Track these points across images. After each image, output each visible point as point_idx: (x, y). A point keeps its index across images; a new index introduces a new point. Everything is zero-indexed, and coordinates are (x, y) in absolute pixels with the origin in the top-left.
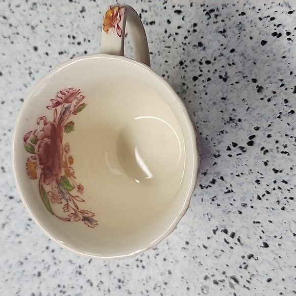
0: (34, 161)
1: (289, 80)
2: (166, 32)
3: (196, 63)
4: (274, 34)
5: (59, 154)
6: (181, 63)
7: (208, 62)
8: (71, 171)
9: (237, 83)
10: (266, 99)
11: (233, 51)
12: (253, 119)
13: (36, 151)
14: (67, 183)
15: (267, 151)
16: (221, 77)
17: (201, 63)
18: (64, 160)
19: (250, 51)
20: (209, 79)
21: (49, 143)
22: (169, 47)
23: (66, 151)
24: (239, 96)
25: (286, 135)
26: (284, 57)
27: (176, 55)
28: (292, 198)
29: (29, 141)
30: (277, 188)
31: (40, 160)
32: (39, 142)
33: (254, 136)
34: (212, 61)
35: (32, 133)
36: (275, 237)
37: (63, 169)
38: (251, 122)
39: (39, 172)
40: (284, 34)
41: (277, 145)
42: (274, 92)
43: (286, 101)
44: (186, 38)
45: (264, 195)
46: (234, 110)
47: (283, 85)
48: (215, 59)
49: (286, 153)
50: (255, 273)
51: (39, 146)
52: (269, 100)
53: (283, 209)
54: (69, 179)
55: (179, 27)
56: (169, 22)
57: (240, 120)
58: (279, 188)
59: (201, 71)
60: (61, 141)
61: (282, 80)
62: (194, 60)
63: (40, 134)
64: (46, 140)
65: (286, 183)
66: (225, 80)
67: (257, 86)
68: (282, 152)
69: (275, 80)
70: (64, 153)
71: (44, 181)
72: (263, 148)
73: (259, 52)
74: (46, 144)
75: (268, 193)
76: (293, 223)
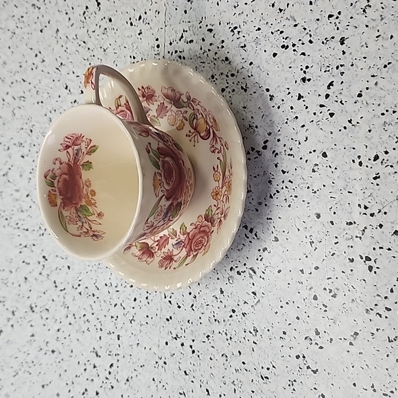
0: (55, 193)
1: (294, 88)
2: (201, 49)
3: (224, 76)
4: (283, 46)
5: (79, 187)
6: (213, 77)
7: (233, 75)
8: (93, 201)
9: (255, 92)
10: (276, 107)
11: (251, 63)
12: (267, 125)
13: (56, 185)
14: (87, 210)
15: (277, 154)
16: (242, 88)
17: (227, 76)
18: (85, 192)
19: (264, 63)
20: (234, 90)
21: (68, 179)
22: (204, 63)
23: (87, 186)
24: (256, 105)
25: (292, 139)
26: (290, 67)
27: (209, 69)
28: (296, 197)
29: (48, 178)
30: (284, 187)
31: (60, 192)
32: (57, 178)
33: (267, 141)
34: (236, 74)
35: (51, 172)
36: (284, 232)
37: (84, 200)
38: (265, 128)
39: (59, 201)
40: (290, 46)
41: (285, 148)
42: (283, 100)
43: (292, 108)
44: (216, 53)
45: (274, 194)
46: (252, 117)
47: (289, 93)
48: (238, 72)
49: (291, 155)
50: (268, 265)
51: (59, 181)
52: (279, 107)
53: (289, 206)
54: (89, 207)
55: (211, 44)
56: (203, 40)
57: (257, 127)
58: (286, 187)
59: (228, 83)
60: (81, 178)
61: (288, 89)
62: (222, 74)
63: (58, 172)
64: (64, 176)
65: (292, 182)
66: (245, 90)
67: (270, 95)
68: (289, 155)
69: (284, 89)
70: (85, 187)
71: (64, 208)
72: (274, 151)
73: (271, 63)
74: (65, 180)
75: (278, 192)
76: (297, 219)
